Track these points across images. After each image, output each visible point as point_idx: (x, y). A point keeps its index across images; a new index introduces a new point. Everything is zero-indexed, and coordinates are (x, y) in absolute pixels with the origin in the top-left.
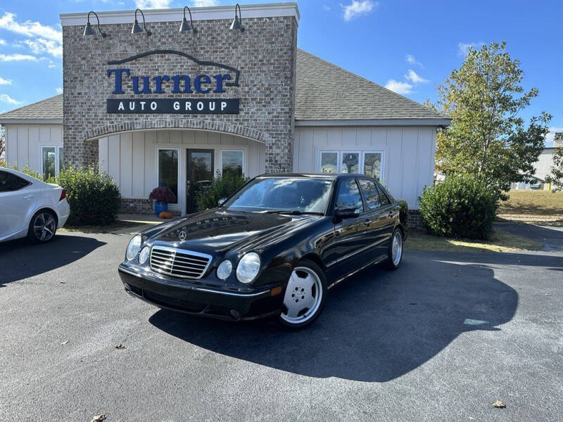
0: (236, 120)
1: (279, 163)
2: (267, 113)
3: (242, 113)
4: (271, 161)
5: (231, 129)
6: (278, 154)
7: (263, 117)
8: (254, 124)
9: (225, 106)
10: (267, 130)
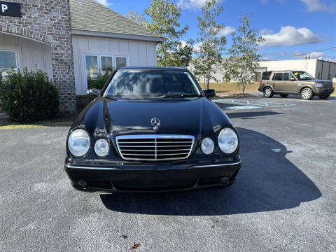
0: (19, 23)
1: (64, 61)
2: (49, 19)
3: (24, 17)
4: (57, 59)
5: (14, 30)
6: (63, 54)
7: (46, 22)
8: (38, 28)
9: (6, 8)
10: (51, 34)
